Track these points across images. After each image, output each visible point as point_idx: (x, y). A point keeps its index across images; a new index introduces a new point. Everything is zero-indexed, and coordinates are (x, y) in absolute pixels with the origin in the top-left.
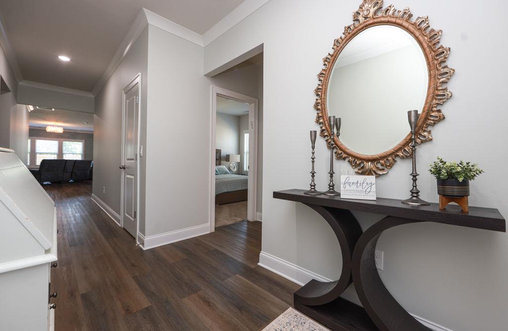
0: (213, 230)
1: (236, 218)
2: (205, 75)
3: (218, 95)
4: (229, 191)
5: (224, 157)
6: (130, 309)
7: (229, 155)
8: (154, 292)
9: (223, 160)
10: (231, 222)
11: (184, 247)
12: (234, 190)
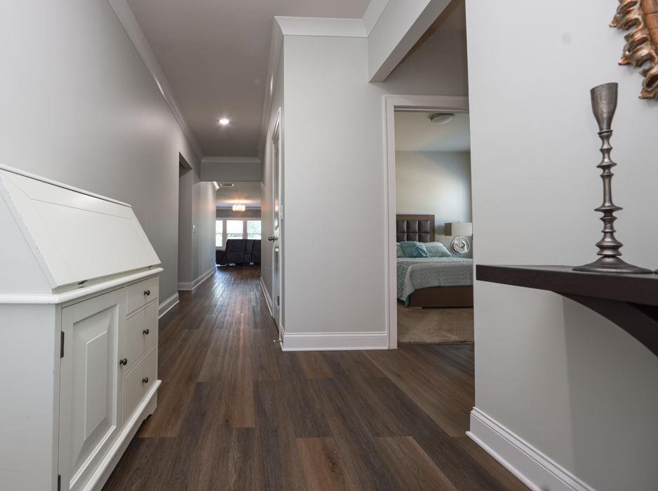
0: (394, 346)
1: (449, 335)
2: (371, 82)
3: (398, 109)
4: (442, 284)
5: (440, 227)
6: (230, 421)
7: (451, 224)
8: (267, 410)
9: (439, 234)
10: (436, 340)
11: (335, 361)
12: (452, 284)
